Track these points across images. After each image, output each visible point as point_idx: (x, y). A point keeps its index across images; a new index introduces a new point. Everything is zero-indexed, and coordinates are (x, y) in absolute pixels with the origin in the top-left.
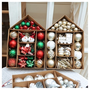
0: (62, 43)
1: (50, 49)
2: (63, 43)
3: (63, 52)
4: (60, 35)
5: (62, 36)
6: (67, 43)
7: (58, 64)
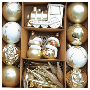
0: (37, 27)
1: (8, 41)
2: (41, 27)
3: (40, 48)
4: (35, 8)
5: (40, 10)
6: (49, 27)
7: (27, 77)
